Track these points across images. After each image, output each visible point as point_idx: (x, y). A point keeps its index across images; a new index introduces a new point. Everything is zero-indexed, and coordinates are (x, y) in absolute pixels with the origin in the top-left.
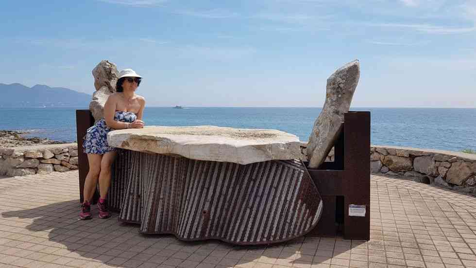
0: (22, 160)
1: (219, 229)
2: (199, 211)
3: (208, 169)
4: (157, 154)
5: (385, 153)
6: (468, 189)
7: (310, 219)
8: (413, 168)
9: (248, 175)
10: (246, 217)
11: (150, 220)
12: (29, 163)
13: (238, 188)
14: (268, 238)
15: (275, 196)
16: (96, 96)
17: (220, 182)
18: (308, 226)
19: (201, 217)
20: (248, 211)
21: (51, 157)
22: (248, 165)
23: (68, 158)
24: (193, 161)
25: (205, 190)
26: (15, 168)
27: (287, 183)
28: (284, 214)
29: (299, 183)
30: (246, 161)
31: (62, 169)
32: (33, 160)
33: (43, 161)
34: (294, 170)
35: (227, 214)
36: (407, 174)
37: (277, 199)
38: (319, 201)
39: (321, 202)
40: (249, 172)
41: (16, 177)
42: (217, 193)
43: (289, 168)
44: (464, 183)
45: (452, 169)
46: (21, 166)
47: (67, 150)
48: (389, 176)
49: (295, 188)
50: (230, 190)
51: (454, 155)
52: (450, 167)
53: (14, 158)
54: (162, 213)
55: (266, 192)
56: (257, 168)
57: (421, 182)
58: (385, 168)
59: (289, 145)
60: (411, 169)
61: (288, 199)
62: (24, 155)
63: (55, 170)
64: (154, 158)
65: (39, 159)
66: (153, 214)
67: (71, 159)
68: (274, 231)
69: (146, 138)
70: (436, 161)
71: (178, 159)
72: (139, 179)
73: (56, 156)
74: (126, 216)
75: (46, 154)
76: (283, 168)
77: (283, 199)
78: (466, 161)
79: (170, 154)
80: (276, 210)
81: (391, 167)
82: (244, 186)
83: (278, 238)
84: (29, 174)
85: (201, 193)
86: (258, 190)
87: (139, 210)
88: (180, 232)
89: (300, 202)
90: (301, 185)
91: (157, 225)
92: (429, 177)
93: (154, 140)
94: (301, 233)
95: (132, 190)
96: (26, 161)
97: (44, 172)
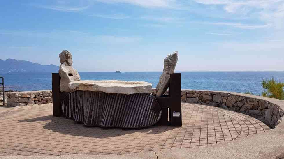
0: (20, 98)
1: (118, 123)
2: (110, 115)
3: (113, 97)
4: (91, 91)
5: (200, 93)
6: (234, 109)
7: (156, 118)
8: (213, 100)
9: (130, 100)
10: (129, 117)
11: (88, 120)
12: (23, 100)
13: (126, 105)
14: (139, 125)
15: (141, 109)
16: (62, 67)
17: (118, 103)
18: (155, 121)
19: (110, 117)
20: (130, 114)
21: (34, 97)
22: (130, 95)
23: (42, 98)
24: (107, 93)
25: (112, 106)
26: (16, 102)
27: (147, 103)
28: (146, 116)
29: (152, 103)
30: (129, 93)
31: (39, 103)
32: (25, 98)
33: (30, 99)
34: (150, 97)
35: (121, 116)
36: (210, 103)
37: (142, 110)
38: (160, 111)
39: (161, 111)
40: (131, 98)
41: (17, 107)
42: (117, 107)
43: (148, 97)
44: (233, 106)
45: (228, 100)
46: (19, 101)
47: (42, 93)
48: (202, 104)
49: (150, 105)
50: (123, 106)
51: (229, 93)
52: (227, 99)
53: (16, 97)
54: (94, 116)
55: (138, 106)
56: (134, 97)
57: (216, 106)
58: (200, 100)
59: (147, 87)
60: (212, 101)
61: (147, 109)
62: (21, 96)
63: (35, 104)
64: (90, 93)
65: (28, 98)
66: (90, 117)
67: (44, 98)
68: (141, 123)
69: (87, 85)
70: (222, 96)
71: (100, 93)
72: (83, 103)
73: (37, 96)
74: (77, 119)
75: (31, 95)
76: (145, 97)
77: (145, 109)
78: (234, 95)
79: (97, 91)
80: (142, 114)
81: (203, 100)
82: (129, 104)
83: (143, 125)
84: (23, 105)
85: (111, 107)
86: (134, 106)
87: (83, 116)
88: (101, 125)
89: (152, 111)
90: (152, 104)
91: (91, 122)
92: (219, 104)
93: (90, 85)
94: (152, 123)
95: (80, 108)
96: (22, 99)
97: (30, 104)
